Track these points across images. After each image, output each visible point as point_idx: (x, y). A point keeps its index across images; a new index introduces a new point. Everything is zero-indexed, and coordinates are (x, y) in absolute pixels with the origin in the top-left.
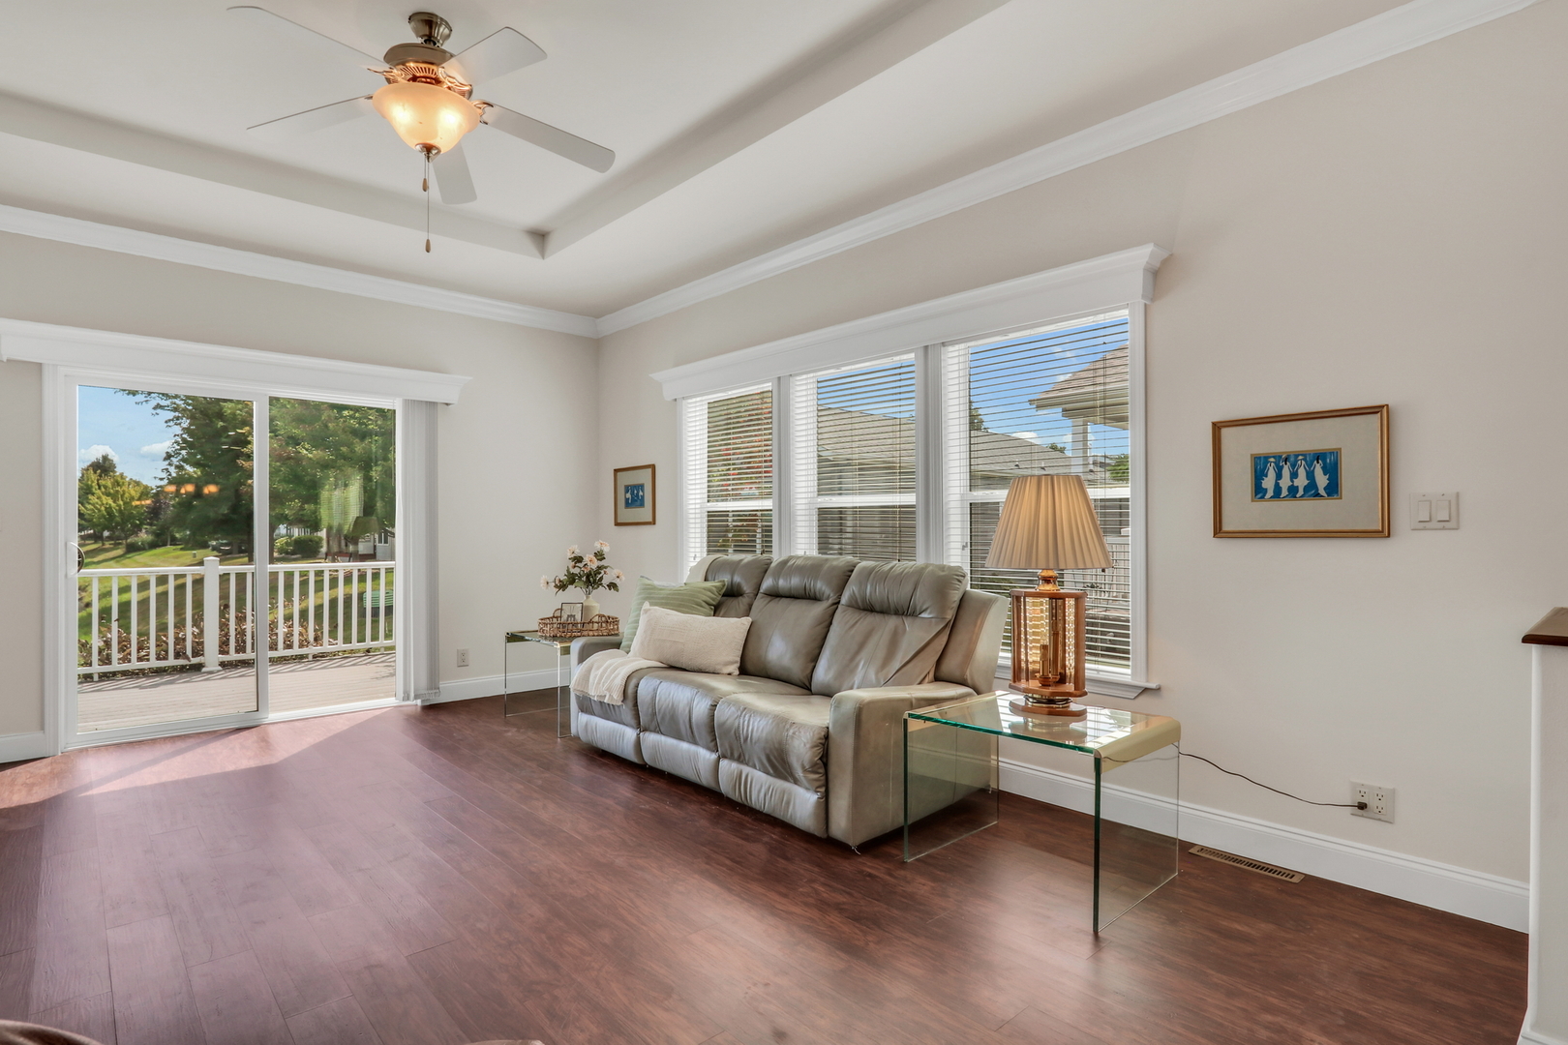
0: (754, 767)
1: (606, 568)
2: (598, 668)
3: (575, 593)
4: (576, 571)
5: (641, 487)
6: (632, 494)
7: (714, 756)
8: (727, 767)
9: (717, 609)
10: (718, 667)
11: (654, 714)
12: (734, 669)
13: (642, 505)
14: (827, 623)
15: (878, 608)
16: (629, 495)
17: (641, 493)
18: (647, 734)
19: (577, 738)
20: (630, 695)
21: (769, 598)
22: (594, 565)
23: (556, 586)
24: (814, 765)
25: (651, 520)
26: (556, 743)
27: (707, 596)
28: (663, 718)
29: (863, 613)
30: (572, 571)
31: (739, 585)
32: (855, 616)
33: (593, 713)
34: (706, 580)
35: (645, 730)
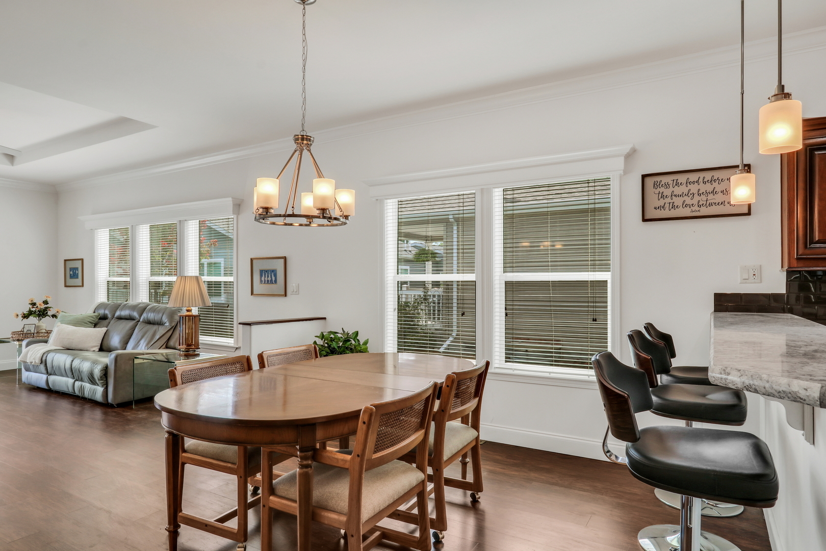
0: (86, 382)
1: (50, 308)
2: (32, 351)
3: (33, 320)
4: (34, 309)
5: (77, 269)
6: (73, 272)
7: (74, 380)
8: (78, 384)
9: (95, 326)
10: (88, 348)
11: (53, 367)
12: (97, 349)
13: (77, 278)
14: (133, 329)
15: (152, 322)
16: (71, 273)
17: (77, 272)
18: (51, 376)
19: (24, 383)
20: (43, 361)
21: (117, 320)
22: (43, 306)
23: (22, 317)
24: (101, 377)
25: (81, 285)
26: (16, 386)
27: (90, 319)
28: (56, 368)
29: (147, 324)
30: (32, 309)
31: (107, 314)
32: (144, 325)
33: (30, 371)
34: (94, 313)
35: (50, 375)
